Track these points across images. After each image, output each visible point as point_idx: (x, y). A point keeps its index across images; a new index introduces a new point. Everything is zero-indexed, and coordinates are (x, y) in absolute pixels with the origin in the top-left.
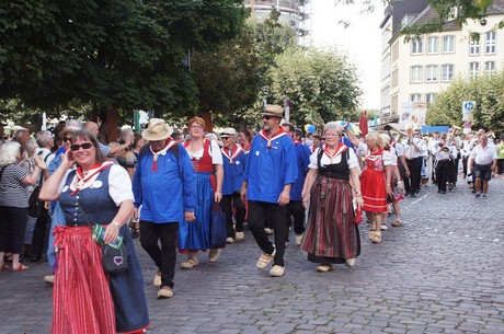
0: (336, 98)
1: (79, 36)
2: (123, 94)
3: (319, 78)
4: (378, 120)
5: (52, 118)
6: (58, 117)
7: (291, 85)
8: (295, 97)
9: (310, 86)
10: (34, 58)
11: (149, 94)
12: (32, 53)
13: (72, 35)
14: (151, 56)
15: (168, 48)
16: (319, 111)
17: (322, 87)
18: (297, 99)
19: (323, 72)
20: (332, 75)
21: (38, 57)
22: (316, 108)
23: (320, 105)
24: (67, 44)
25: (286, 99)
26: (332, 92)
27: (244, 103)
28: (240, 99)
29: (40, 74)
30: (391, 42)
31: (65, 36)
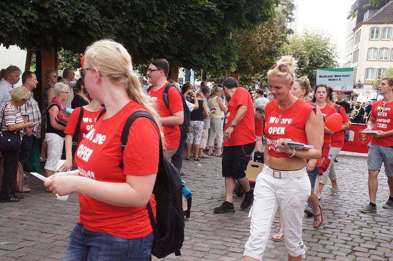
2: (188, 57)
3: (309, 53)
9: (303, 58)
10: (137, 28)
11: (205, 58)
14: (210, 30)
15: (222, 25)
17: (311, 60)
19: (312, 49)
20: (319, 52)
21: (140, 27)
27: (264, 68)
28: (261, 65)
30: (355, 30)
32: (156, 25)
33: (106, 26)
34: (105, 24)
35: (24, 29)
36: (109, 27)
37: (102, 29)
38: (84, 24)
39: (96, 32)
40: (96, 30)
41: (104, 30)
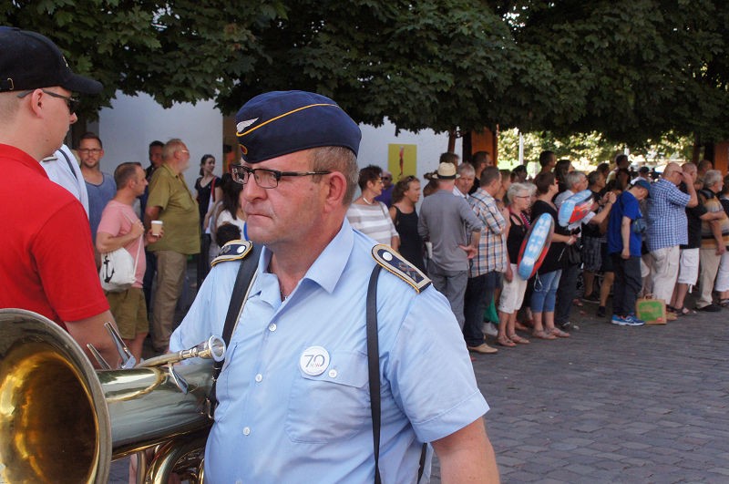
1: (685, 48)
5: (636, 155)
6: (644, 153)
10: (626, 81)
12: (623, 76)
13: (675, 47)
21: (630, 79)
24: (668, 61)
29: (631, 102)
31: (666, 51)
32: (663, 72)
33: (565, 85)
34: (563, 81)
35: (432, 100)
36: (572, 86)
37: (559, 90)
38: (527, 85)
39: (549, 97)
40: (549, 93)
41: (562, 91)
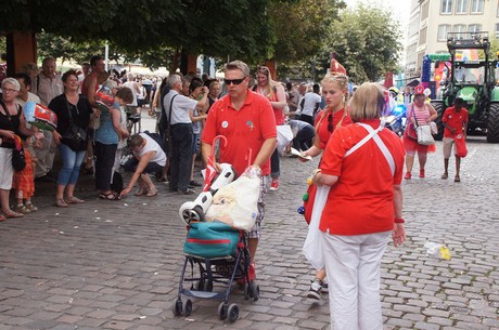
0: (380, 53)
3: (365, 32)
4: (403, 75)
7: (338, 38)
8: (341, 50)
9: (356, 40)
16: (363, 64)
17: (368, 42)
18: (343, 52)
19: (369, 27)
20: (378, 31)
22: (361, 61)
23: (364, 58)
25: (332, 51)
26: (376, 46)
